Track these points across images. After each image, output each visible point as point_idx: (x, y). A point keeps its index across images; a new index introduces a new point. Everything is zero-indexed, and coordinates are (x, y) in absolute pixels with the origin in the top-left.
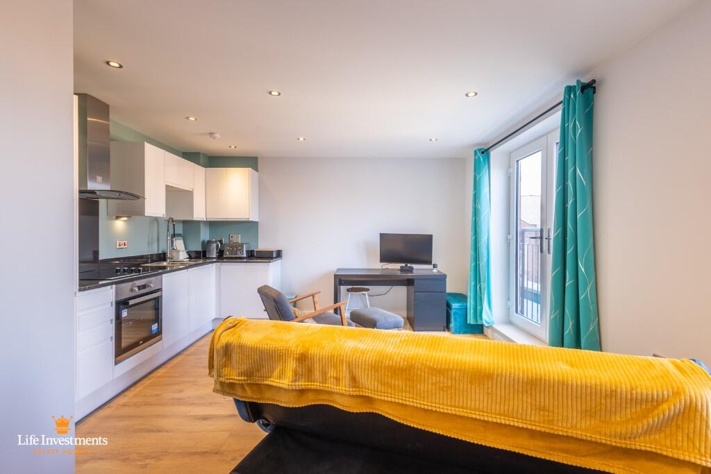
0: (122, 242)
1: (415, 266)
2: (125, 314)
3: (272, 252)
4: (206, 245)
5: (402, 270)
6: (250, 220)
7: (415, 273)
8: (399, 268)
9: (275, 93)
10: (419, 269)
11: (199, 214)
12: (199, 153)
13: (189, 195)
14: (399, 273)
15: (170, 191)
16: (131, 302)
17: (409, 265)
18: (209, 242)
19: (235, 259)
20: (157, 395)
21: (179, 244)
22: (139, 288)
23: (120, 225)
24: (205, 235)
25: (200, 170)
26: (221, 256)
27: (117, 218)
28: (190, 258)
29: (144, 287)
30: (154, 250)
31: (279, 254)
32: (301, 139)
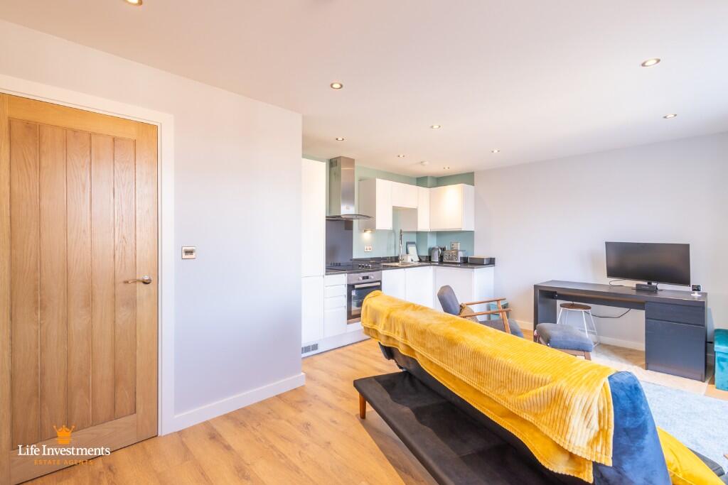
0: (368, 247)
1: (660, 286)
2: (354, 293)
3: (483, 259)
4: (431, 250)
5: (639, 288)
6: (463, 230)
7: (660, 295)
8: (635, 286)
9: (436, 127)
10: (667, 290)
11: (423, 225)
12: (426, 177)
13: (413, 212)
14: (634, 293)
15: (396, 210)
16: (356, 286)
17: (654, 284)
18: (433, 249)
19: (452, 264)
20: (367, 351)
21: (412, 249)
22: (364, 278)
23: (367, 236)
24: (432, 242)
25: (424, 191)
26: (441, 262)
27: (365, 231)
28: (420, 261)
29: (367, 278)
30: (392, 254)
31: (492, 262)
32: (496, 151)
